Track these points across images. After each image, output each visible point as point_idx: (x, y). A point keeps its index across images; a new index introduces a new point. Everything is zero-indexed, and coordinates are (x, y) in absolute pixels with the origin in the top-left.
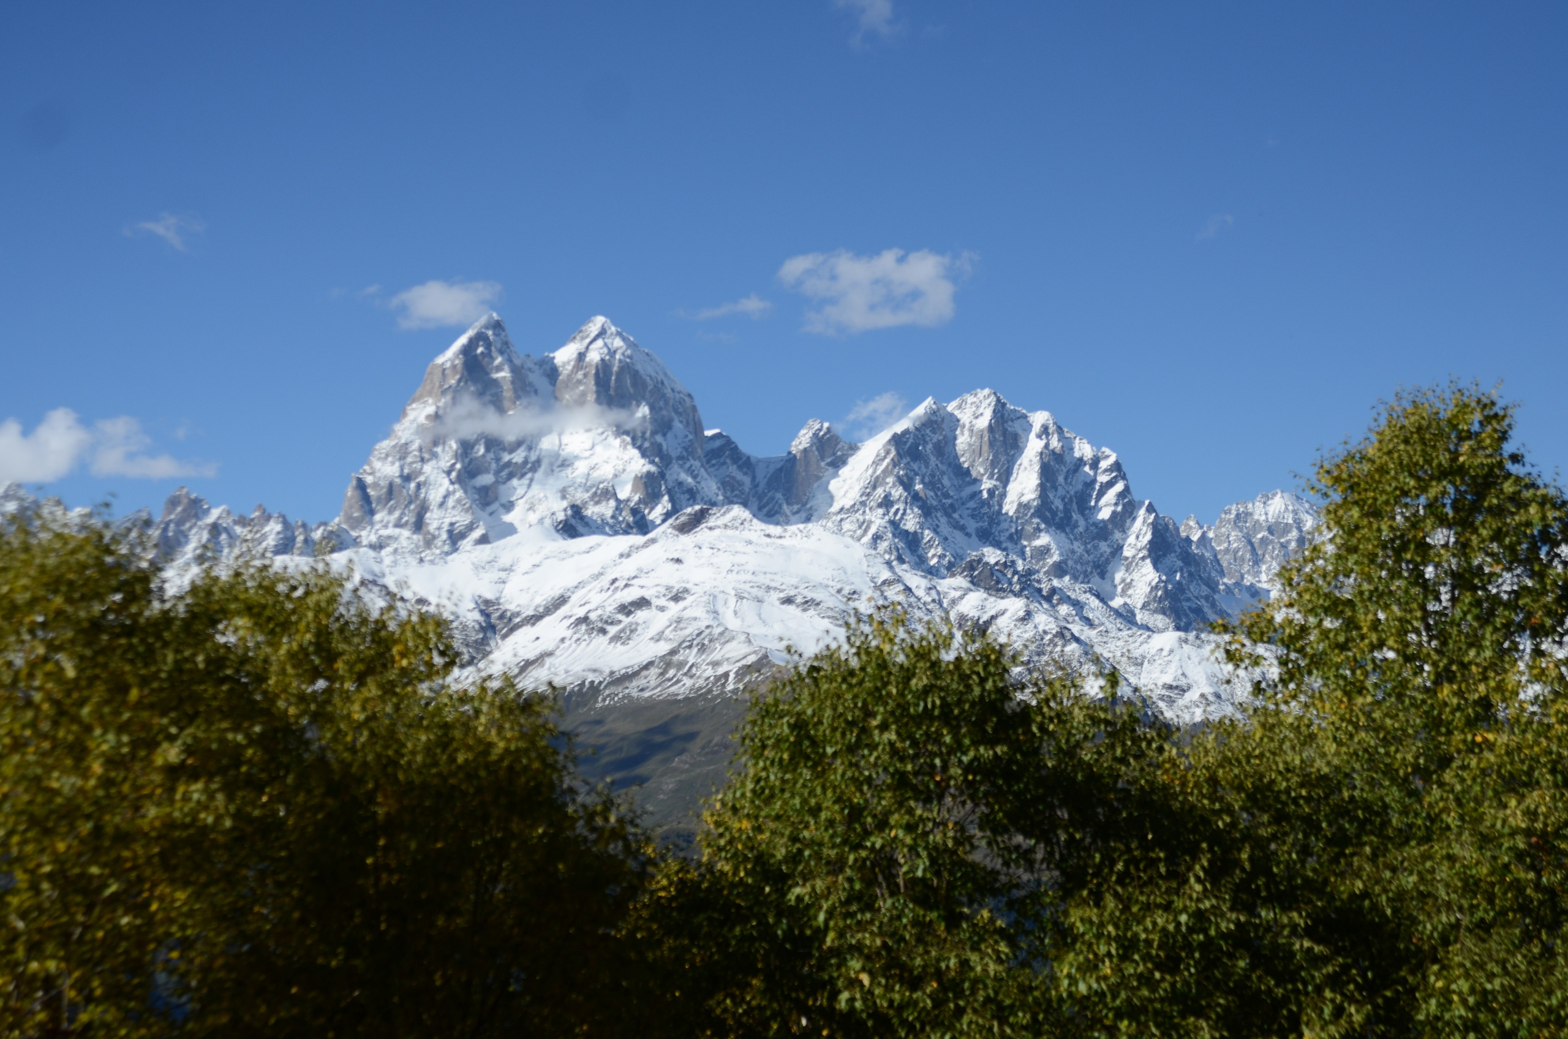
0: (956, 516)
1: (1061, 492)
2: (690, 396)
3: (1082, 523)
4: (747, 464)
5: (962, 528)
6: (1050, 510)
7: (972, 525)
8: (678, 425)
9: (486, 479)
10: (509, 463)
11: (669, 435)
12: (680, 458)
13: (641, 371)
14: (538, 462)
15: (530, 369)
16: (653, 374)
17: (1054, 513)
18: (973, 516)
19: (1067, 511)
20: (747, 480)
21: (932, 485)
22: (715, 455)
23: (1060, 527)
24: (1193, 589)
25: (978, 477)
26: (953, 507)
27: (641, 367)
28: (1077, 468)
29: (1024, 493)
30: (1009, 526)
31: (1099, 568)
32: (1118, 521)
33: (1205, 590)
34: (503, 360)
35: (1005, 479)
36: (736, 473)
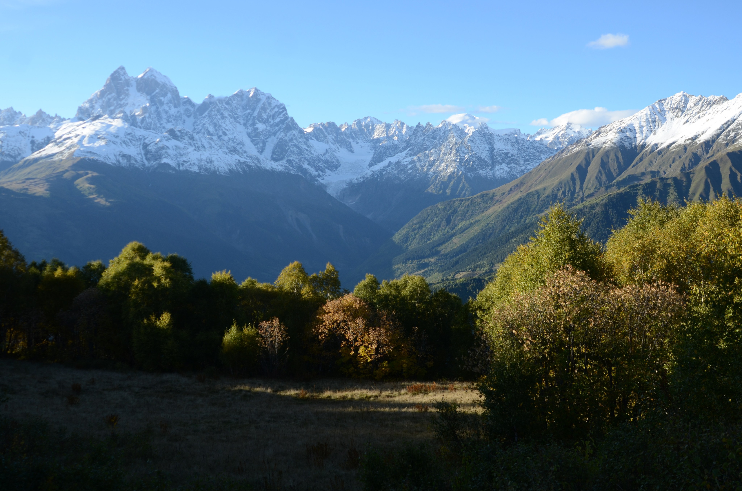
0: (238, 119)
1: (267, 114)
2: (176, 87)
3: (272, 122)
4: (193, 105)
5: (239, 123)
6: (262, 118)
7: (242, 122)
8: (169, 95)
9: (112, 108)
11: (166, 97)
12: (167, 103)
13: (159, 81)
14: (127, 104)
15: (132, 80)
16: (163, 81)
17: (263, 119)
18: (243, 120)
20: (192, 109)
21: (232, 111)
22: (185, 103)
23: (264, 123)
24: (300, 140)
25: (247, 109)
26: (238, 117)
27: (159, 80)
28: (274, 108)
29: (256, 114)
30: (250, 122)
31: (275, 134)
32: (282, 122)
33: (305, 140)
34: (123, 77)
35: (254, 110)
36: (190, 107)
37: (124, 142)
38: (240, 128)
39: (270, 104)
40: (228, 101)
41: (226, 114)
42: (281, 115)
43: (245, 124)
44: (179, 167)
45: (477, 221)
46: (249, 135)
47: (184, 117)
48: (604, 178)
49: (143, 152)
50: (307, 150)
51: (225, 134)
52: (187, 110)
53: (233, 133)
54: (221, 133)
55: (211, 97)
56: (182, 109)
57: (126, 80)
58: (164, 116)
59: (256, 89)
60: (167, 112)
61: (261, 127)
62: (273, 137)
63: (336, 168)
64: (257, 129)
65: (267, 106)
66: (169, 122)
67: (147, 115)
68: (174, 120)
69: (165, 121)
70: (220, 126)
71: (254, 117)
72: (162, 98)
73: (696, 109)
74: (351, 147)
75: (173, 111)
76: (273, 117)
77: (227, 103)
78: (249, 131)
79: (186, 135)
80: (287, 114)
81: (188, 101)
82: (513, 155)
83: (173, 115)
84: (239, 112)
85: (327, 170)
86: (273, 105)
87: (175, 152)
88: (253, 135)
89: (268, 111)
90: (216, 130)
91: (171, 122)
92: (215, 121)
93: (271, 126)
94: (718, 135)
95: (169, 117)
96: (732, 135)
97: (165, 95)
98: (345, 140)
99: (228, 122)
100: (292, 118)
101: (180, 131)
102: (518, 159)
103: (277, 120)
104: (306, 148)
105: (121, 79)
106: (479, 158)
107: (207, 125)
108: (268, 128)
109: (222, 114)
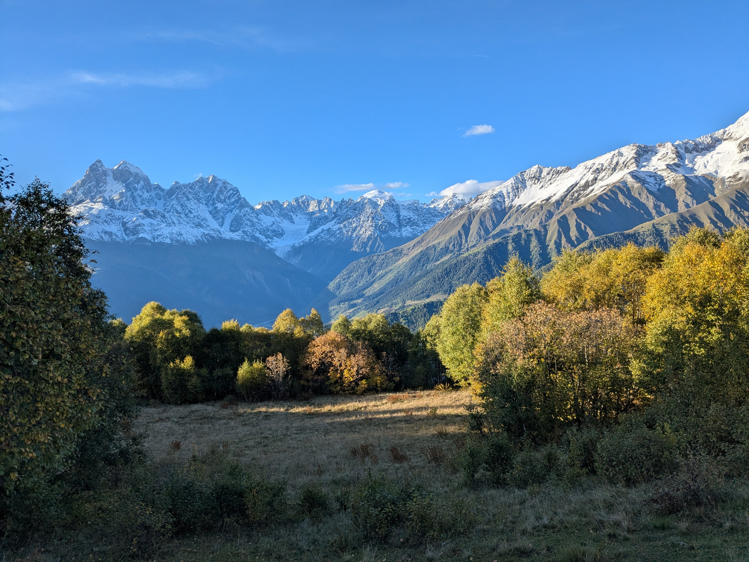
0: (201, 201)
1: (224, 195)
2: (147, 176)
3: (229, 202)
4: (163, 190)
5: (202, 203)
7: (204, 202)
8: (142, 182)
9: (93, 194)
10: (99, 191)
11: (139, 184)
12: (141, 189)
13: (132, 172)
14: (106, 190)
15: (108, 171)
16: (136, 171)
17: (221, 200)
19: (225, 200)
20: (162, 194)
21: (195, 194)
22: (155, 188)
23: (222, 203)
24: (252, 215)
25: (207, 193)
26: (200, 199)
27: (132, 170)
28: (229, 191)
29: (215, 196)
30: (211, 202)
31: (231, 211)
32: (236, 201)
33: (255, 215)
34: (100, 169)
35: (213, 193)
36: (160, 192)
37: (105, 221)
38: (203, 207)
39: (226, 188)
40: (191, 186)
41: (190, 196)
42: (236, 196)
43: (206, 204)
44: (154, 240)
45: (391, 270)
46: (210, 212)
47: (156, 200)
48: (482, 233)
49: (122, 229)
50: (258, 223)
51: (191, 213)
52: (157, 194)
53: (198, 212)
54: (187, 212)
55: (177, 183)
56: (153, 194)
57: (103, 171)
58: (139, 200)
59: (214, 176)
60: (141, 196)
61: (219, 206)
62: (230, 213)
63: (282, 236)
64: (217, 207)
65: (223, 189)
66: (143, 204)
67: (124, 199)
68: (147, 202)
69: (140, 203)
70: (186, 206)
71: (214, 198)
72: (136, 185)
73: (549, 177)
74: (292, 219)
75: (146, 195)
76: (229, 197)
77: (191, 188)
78: (211, 209)
79: (159, 214)
80: (240, 195)
81: (158, 187)
82: (414, 220)
83: (146, 199)
84: (201, 195)
85: (274, 237)
86: (228, 189)
87: (150, 228)
88: (214, 212)
89: (225, 193)
90: (183, 210)
91: (145, 204)
92: (182, 202)
93: (228, 205)
94: (566, 196)
95: (143, 200)
96: (576, 195)
97: (139, 182)
98: (287, 213)
99: (192, 203)
100: (244, 198)
101: (153, 211)
102: (418, 222)
103: (233, 200)
104: (257, 221)
105: (99, 171)
106: (389, 223)
107: (175, 206)
108: (226, 207)
109: (187, 196)
